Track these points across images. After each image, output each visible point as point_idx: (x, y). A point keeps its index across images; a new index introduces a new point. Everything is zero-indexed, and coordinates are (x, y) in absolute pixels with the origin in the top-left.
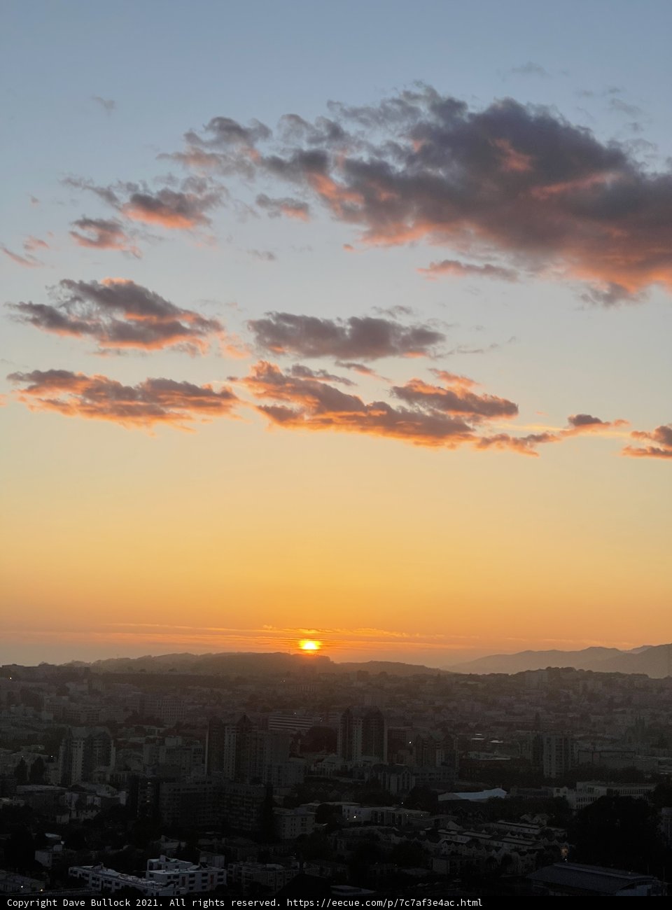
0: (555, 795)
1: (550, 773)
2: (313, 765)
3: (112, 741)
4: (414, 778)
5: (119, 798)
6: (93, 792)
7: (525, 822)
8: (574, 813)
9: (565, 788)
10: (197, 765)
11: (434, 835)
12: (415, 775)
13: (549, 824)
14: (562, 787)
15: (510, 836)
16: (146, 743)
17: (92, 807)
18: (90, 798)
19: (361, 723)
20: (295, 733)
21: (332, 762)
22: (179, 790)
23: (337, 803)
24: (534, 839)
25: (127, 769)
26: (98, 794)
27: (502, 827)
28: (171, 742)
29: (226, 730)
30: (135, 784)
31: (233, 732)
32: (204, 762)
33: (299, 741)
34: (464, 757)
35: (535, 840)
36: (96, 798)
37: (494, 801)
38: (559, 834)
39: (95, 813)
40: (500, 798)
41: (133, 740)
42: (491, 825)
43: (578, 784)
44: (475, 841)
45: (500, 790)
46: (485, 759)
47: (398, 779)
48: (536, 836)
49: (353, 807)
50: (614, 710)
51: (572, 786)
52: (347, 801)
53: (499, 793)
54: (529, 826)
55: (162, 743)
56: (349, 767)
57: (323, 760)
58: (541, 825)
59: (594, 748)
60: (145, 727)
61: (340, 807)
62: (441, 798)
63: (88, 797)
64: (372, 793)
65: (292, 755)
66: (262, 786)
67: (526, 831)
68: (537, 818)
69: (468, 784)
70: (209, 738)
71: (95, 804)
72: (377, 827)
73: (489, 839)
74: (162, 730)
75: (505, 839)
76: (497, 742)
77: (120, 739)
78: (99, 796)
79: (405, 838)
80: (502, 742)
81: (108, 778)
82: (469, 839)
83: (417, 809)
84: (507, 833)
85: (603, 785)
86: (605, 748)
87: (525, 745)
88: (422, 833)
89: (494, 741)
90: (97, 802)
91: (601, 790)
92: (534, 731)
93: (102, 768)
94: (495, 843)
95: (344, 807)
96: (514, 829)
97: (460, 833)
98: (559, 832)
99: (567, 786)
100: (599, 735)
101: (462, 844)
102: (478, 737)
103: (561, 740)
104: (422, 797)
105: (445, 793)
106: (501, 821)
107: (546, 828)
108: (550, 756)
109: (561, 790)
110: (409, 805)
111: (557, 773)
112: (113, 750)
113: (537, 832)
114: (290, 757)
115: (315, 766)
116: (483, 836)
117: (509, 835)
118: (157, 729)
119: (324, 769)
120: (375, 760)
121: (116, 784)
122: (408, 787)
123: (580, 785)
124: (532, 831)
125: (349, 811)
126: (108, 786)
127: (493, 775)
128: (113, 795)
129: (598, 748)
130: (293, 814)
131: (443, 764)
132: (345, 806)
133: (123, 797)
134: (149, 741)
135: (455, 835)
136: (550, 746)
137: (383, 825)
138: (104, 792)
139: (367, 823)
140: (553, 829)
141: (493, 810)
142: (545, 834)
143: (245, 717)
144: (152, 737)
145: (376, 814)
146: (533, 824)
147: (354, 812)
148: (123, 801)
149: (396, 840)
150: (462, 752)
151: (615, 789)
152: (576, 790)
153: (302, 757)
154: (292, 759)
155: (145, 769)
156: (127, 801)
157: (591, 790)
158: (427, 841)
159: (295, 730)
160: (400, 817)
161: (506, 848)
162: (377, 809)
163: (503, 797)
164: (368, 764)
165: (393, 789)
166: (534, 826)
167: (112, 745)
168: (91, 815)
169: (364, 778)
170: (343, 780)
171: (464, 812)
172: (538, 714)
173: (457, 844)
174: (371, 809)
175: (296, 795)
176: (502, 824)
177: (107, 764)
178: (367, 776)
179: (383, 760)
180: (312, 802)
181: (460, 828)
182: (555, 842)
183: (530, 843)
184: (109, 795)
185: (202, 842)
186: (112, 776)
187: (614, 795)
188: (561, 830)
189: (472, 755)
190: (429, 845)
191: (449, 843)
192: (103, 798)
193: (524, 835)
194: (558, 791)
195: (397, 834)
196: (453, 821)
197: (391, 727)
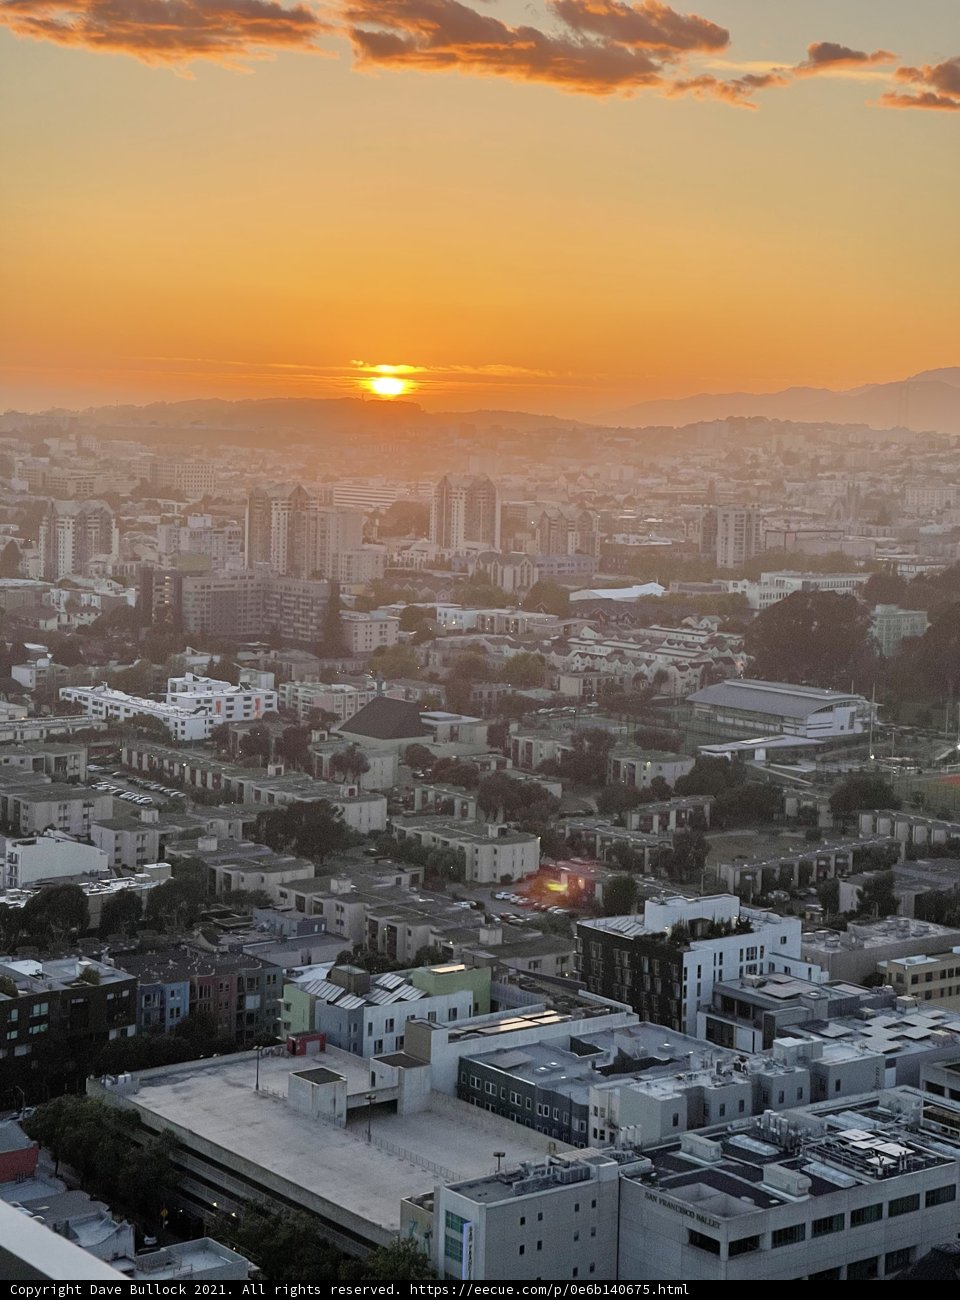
0: (732, 590)
1: (726, 562)
2: (395, 555)
3: (114, 521)
4: (537, 570)
5: (126, 597)
6: (88, 589)
7: (688, 626)
8: (756, 614)
9: (746, 582)
10: (233, 553)
11: (562, 646)
12: (538, 566)
13: (720, 630)
14: (741, 580)
15: (667, 645)
16: (162, 523)
17: (89, 609)
18: (85, 598)
19: (464, 496)
20: (371, 510)
21: (422, 550)
22: (209, 587)
23: (430, 605)
24: (699, 649)
25: (136, 558)
26: (97, 591)
27: (657, 634)
28: (196, 522)
29: (273, 507)
30: (147, 579)
31: (283, 509)
32: (242, 550)
33: (377, 522)
34: (607, 541)
35: (701, 650)
36: (93, 597)
37: (646, 599)
38: (733, 643)
39: (93, 617)
40: (656, 596)
41: (141, 519)
42: (642, 631)
43: (763, 574)
44: (619, 653)
45: (656, 585)
46: (637, 544)
47: (515, 572)
48: (702, 646)
49: (451, 610)
50: (819, 475)
51: (755, 579)
52: (442, 601)
53: (655, 589)
54: (694, 632)
55: (184, 523)
56: (447, 557)
57: (410, 547)
58: (709, 631)
59: (788, 526)
60: (159, 501)
61: (434, 610)
62: (574, 597)
63: (82, 595)
64: (478, 592)
65: (367, 540)
66: (326, 581)
67: (689, 638)
68: (705, 622)
69: (611, 577)
70: (250, 517)
71: (93, 605)
72: (486, 635)
73: (637, 650)
74: (183, 505)
75: (658, 650)
76: (653, 520)
77: (125, 518)
78: (98, 595)
79: (522, 651)
80: (660, 520)
81: (110, 570)
82: (610, 650)
83: (539, 612)
84: (662, 642)
85: (798, 577)
86: (803, 526)
87: (691, 524)
88: (546, 643)
89: (649, 520)
90: (96, 602)
91: (794, 584)
92: (705, 506)
93: (102, 557)
94: (646, 655)
95: (439, 610)
96: (673, 636)
97: (598, 642)
98: (735, 639)
99: (749, 579)
100: (797, 509)
101: (601, 657)
102: (628, 514)
103: (742, 516)
104: (547, 596)
105: (579, 590)
106: (654, 626)
107: (717, 635)
108: (726, 539)
109: (739, 583)
110: (528, 606)
111: (735, 562)
112: (116, 532)
113: (703, 640)
114: (363, 543)
115: (399, 555)
116: (630, 648)
117: (665, 644)
118: (176, 504)
119: (412, 559)
120: (482, 547)
121: (121, 579)
122: (528, 583)
123: (765, 577)
124: (696, 640)
125: (446, 615)
126: (110, 581)
127: (647, 565)
128: (117, 593)
129: (794, 527)
130: (368, 619)
131: (578, 551)
132: (440, 607)
133: (131, 597)
134: (164, 521)
135: (591, 645)
136: (727, 525)
137: (493, 633)
138: (105, 589)
139: (470, 631)
140: (726, 636)
141: (645, 613)
142: (715, 642)
143: (299, 489)
144: (169, 515)
145: (483, 619)
146: (698, 630)
147: (453, 616)
148: (132, 602)
149: (510, 652)
150: (604, 535)
151: (813, 581)
152: (759, 584)
153: (379, 544)
154: (366, 546)
155: (160, 559)
156: (137, 602)
157: (781, 583)
158: (553, 654)
159: (371, 506)
160: (516, 623)
161: (661, 662)
162: (487, 612)
163: (659, 595)
164: (474, 553)
165: (508, 586)
166: (700, 633)
167: (114, 525)
168: (88, 619)
169: (467, 572)
170: (438, 574)
171: (605, 616)
172: (712, 483)
173: (593, 657)
174: (477, 612)
175: (373, 595)
176: (656, 631)
177: (109, 551)
178: (471, 569)
179: (494, 546)
180: (395, 603)
181: (598, 636)
182: (728, 653)
183: (694, 654)
184: (112, 594)
185: (242, 656)
186: (114, 568)
187: (812, 590)
188: (736, 637)
189: (619, 539)
190: (554, 658)
191: (583, 655)
192: (104, 597)
193: (686, 644)
194: (735, 585)
195: (512, 645)
196: (589, 627)
197: (505, 502)
